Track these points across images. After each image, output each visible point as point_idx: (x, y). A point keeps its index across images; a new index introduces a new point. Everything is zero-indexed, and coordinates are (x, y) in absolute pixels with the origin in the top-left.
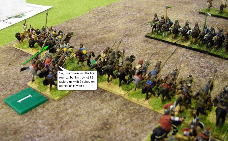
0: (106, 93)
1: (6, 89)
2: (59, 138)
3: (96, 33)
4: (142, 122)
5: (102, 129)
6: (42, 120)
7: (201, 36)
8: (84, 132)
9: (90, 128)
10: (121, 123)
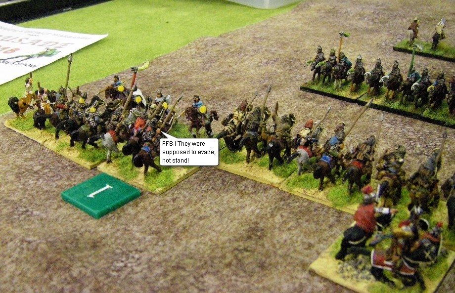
0: (245, 182)
1: (59, 177)
2: (175, 253)
3: (207, 83)
4: (318, 227)
5: (249, 238)
6: (139, 225)
7: (405, 85)
8: (217, 242)
9: (227, 236)
10: (282, 229)
